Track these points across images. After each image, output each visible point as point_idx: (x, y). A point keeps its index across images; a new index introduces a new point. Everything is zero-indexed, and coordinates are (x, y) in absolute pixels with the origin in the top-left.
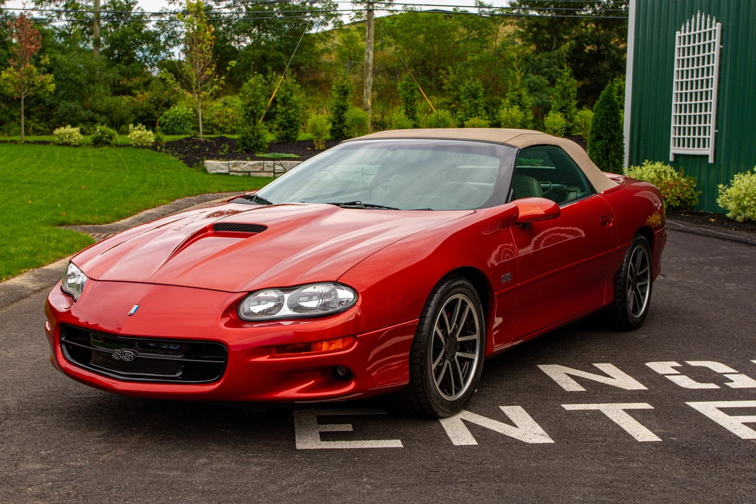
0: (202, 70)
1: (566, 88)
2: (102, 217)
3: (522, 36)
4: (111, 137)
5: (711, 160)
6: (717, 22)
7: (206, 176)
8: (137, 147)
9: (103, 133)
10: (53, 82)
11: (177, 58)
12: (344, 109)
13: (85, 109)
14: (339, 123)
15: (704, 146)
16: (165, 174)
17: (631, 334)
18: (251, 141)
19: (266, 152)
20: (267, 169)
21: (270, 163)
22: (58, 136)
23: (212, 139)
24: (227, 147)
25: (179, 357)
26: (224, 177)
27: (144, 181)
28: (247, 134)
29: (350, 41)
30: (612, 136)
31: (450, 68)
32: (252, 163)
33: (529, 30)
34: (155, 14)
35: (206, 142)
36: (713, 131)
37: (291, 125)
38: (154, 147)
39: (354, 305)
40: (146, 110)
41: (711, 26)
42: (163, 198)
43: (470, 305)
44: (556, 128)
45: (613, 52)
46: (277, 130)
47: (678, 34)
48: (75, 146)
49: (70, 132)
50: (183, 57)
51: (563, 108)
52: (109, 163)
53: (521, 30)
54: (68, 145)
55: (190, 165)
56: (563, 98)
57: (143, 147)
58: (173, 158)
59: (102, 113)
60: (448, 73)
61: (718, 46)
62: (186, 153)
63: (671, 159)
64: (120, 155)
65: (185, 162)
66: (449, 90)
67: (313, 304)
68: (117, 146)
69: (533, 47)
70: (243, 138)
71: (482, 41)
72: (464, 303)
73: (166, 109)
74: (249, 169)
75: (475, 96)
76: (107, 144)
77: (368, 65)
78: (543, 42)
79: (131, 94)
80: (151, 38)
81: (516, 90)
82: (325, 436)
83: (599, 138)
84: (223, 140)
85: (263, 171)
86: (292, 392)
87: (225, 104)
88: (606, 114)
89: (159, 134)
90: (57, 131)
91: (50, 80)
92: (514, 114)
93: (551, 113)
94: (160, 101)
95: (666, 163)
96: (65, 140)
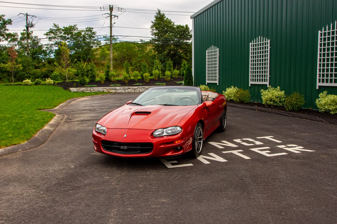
0: (67, 62)
1: (170, 64)
2: (50, 107)
3: (154, 49)
4: (40, 82)
5: (218, 84)
6: (217, 48)
7: (71, 93)
8: (49, 85)
9: (38, 81)
10: (22, 67)
11: (52, 57)
12: (109, 72)
13: (27, 74)
14: (107, 76)
15: (216, 81)
16: (59, 93)
17: (224, 133)
18: (83, 82)
19: (87, 85)
20: (88, 90)
21: (89, 88)
22: (24, 82)
23: (70, 82)
24: (75, 84)
25: (139, 147)
26: (76, 93)
27: (55, 95)
28: (81, 80)
29: (103, 51)
30: (190, 78)
31: (134, 59)
32: (84, 88)
33: (156, 48)
34: (46, 45)
35: (69, 83)
36: (218, 77)
37: (93, 77)
38: (54, 85)
39: (182, 131)
40: (45, 73)
41: (216, 49)
42: (64, 100)
43: (201, 129)
44: (168, 75)
45: (179, 53)
46: (90, 78)
47: (207, 51)
48: (30, 85)
49: (28, 81)
50: (54, 57)
51: (169, 70)
52: (42, 90)
53: (153, 48)
54: (27, 85)
55: (66, 90)
56: (169, 67)
57: (50, 85)
58: (60, 88)
59: (32, 75)
60: (133, 60)
61: (218, 54)
62: (63, 86)
63: (207, 84)
64: (44, 87)
65: (64, 89)
66: (134, 65)
67: (170, 132)
68: (42, 85)
69: (157, 52)
70: (80, 81)
71: (142, 51)
72: (200, 129)
73: (52, 73)
74: (83, 90)
75: (145, 67)
76: (39, 84)
77: (111, 58)
78: (160, 51)
79: (39, 69)
80: (44, 52)
81: (157, 65)
82: (173, 164)
83: (187, 79)
84: (74, 82)
85: (87, 90)
86: (169, 154)
87: (69, 71)
88: (188, 72)
89: (54, 81)
90: (24, 81)
91: (21, 66)
92: (157, 72)
93: (166, 71)
94: (50, 70)
95: (206, 85)
96: (26, 84)
